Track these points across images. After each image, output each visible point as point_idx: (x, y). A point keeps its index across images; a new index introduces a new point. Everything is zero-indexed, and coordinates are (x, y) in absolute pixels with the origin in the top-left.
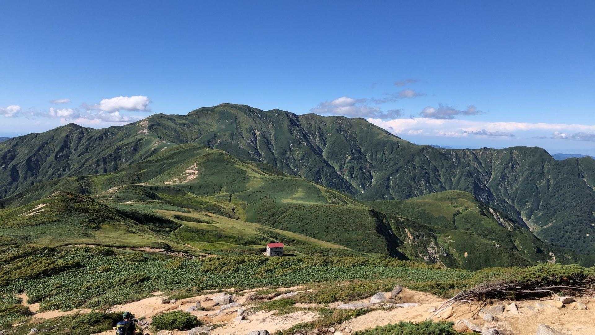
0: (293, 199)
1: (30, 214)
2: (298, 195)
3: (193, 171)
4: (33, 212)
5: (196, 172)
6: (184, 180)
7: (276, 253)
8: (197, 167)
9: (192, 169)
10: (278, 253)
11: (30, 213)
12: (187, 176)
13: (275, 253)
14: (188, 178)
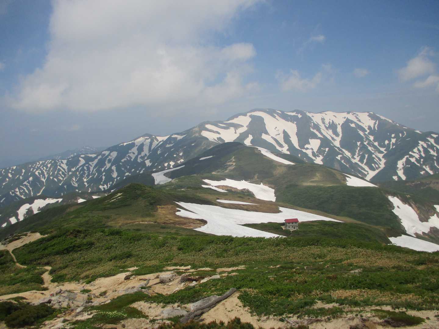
0: (311, 182)
1: (112, 201)
2: (316, 179)
3: (232, 163)
4: (115, 198)
5: (234, 164)
6: (225, 171)
7: (293, 227)
8: (234, 160)
9: (231, 162)
10: (294, 227)
11: (112, 199)
12: (228, 167)
13: (291, 226)
14: (228, 169)
